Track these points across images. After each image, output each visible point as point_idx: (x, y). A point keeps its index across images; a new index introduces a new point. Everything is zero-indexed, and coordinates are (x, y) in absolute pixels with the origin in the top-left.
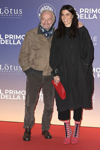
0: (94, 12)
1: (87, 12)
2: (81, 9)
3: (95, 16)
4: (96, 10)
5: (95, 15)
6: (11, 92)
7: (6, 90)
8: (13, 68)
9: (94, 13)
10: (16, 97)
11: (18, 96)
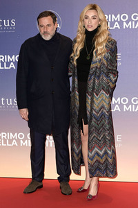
0: (116, 19)
3: (117, 25)
4: (119, 15)
5: (117, 23)
6: (4, 135)
8: (5, 102)
9: (115, 21)
11: (14, 141)
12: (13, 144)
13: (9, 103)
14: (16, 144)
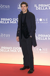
0: (46, 6)
1: (42, 6)
2: (39, 5)
5: (46, 7)
6: (4, 48)
7: (2, 47)
8: (5, 35)
10: (7, 51)
11: (8, 50)
12: (8, 51)
13: (7, 36)
14: (9, 51)
